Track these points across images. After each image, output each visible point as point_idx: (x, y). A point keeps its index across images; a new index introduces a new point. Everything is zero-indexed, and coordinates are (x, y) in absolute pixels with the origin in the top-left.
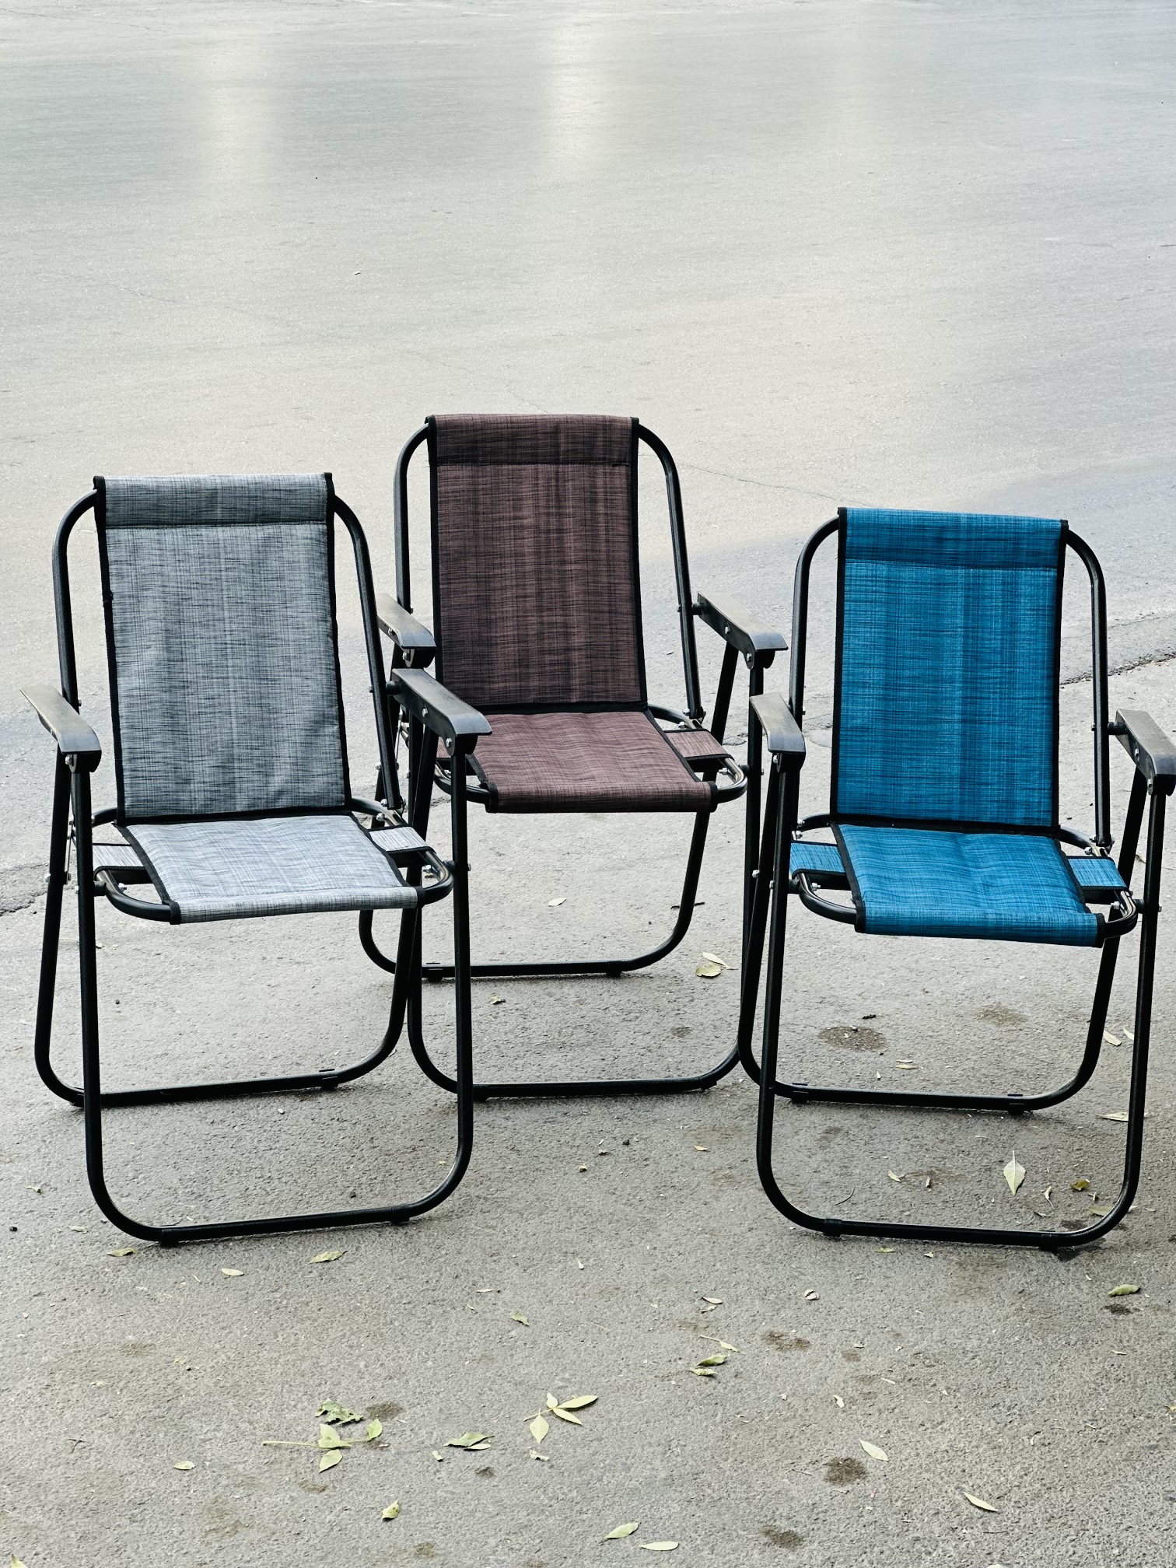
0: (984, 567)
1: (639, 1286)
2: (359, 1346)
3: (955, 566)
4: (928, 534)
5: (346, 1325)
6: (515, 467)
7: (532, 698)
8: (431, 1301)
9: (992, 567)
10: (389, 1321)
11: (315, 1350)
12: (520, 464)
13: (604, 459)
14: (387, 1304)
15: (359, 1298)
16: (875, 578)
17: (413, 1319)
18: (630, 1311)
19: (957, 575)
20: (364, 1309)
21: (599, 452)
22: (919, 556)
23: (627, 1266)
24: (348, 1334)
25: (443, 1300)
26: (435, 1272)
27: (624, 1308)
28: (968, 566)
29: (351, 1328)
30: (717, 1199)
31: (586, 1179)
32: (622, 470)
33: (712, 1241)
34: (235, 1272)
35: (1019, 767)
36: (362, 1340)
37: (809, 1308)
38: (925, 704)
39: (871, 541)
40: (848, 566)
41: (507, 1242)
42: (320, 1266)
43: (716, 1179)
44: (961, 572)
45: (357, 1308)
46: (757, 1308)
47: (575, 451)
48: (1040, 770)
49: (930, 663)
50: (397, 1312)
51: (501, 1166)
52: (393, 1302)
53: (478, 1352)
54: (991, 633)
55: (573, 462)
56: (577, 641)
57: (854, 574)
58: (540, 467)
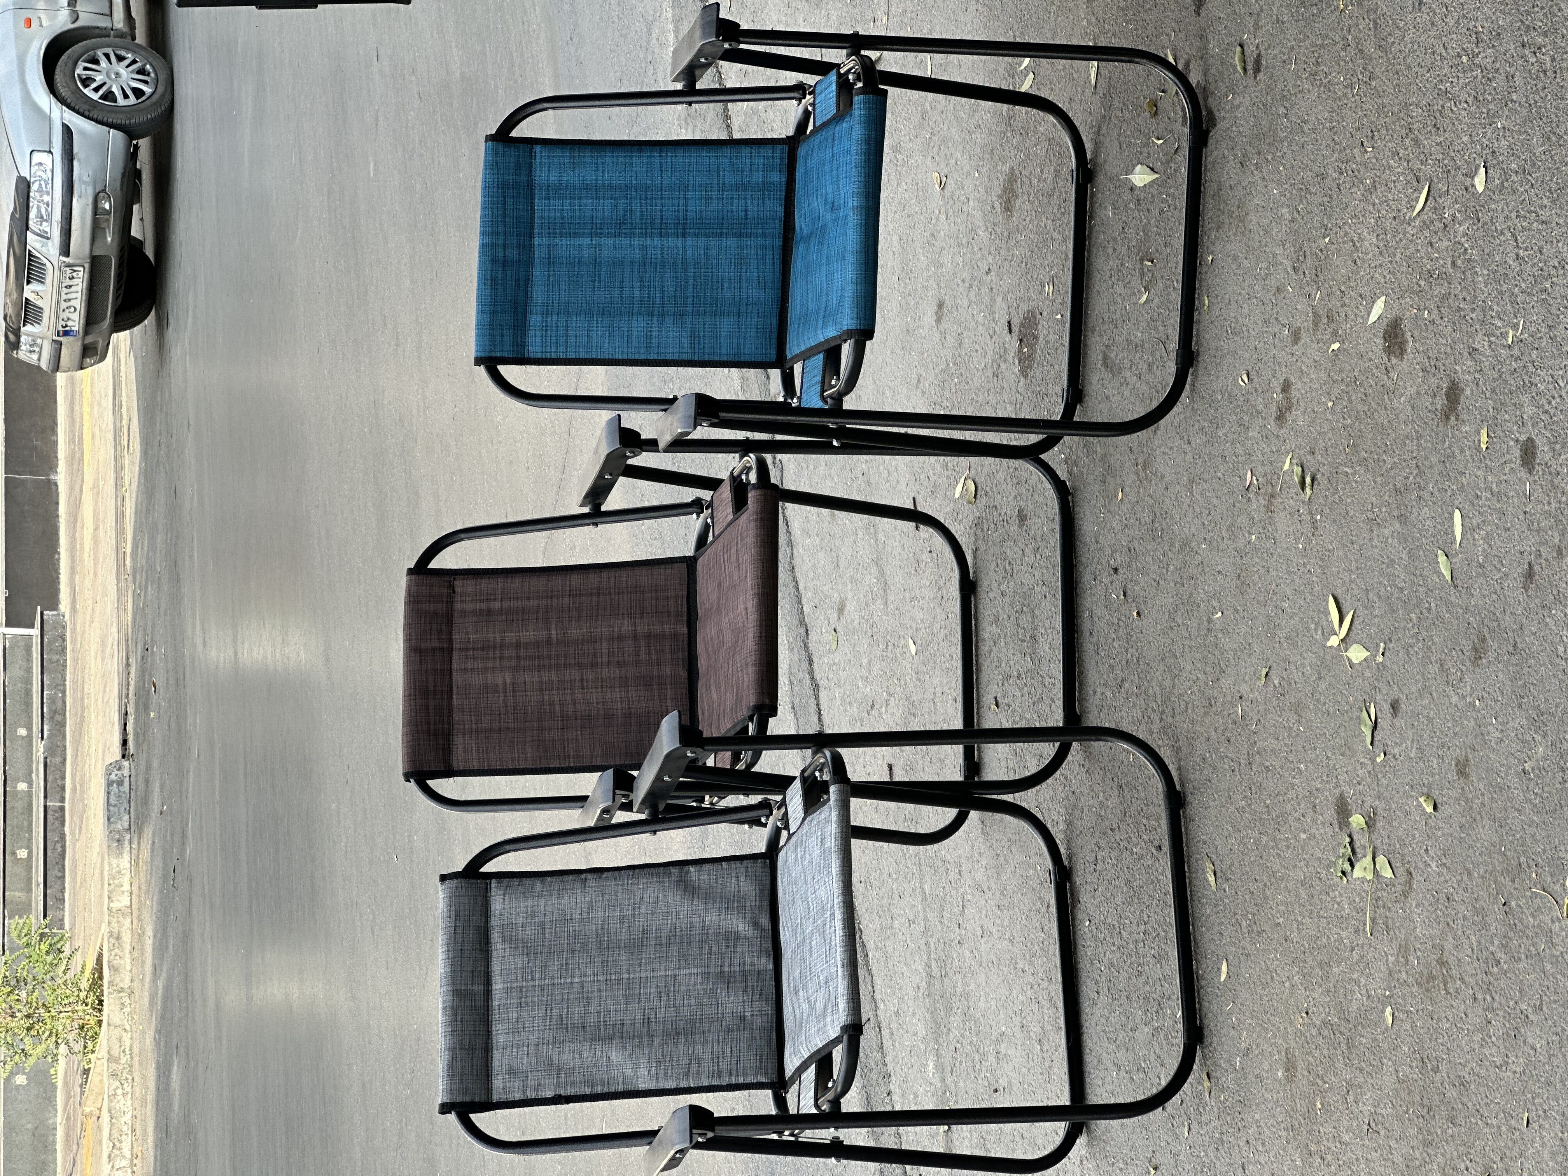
0: (532, 218)
2: (1288, 840)
3: (531, 247)
4: (500, 276)
6: (454, 691)
7: (683, 673)
8: (1249, 767)
9: (532, 210)
10: (1266, 809)
11: (1291, 885)
12: (451, 687)
13: (447, 602)
16: (544, 328)
17: (1264, 785)
18: (1258, 564)
19: (540, 245)
21: (440, 607)
22: (522, 284)
24: (1277, 851)
25: (1248, 755)
26: (1224, 763)
28: (531, 235)
29: (1272, 848)
30: (1163, 477)
31: (1146, 612)
32: (458, 583)
33: (1199, 481)
34: (1224, 968)
35: (730, 178)
36: (1282, 837)
37: (1256, 380)
38: (668, 276)
39: (506, 332)
40: (532, 355)
41: (1199, 690)
42: (1219, 881)
43: (1146, 479)
44: (537, 241)
46: (1255, 434)
47: (439, 632)
48: (732, 157)
49: (627, 270)
50: (1258, 802)
52: (1250, 806)
53: (1293, 717)
54: (597, 210)
55: (451, 633)
56: (626, 627)
57: (539, 349)
58: (455, 666)
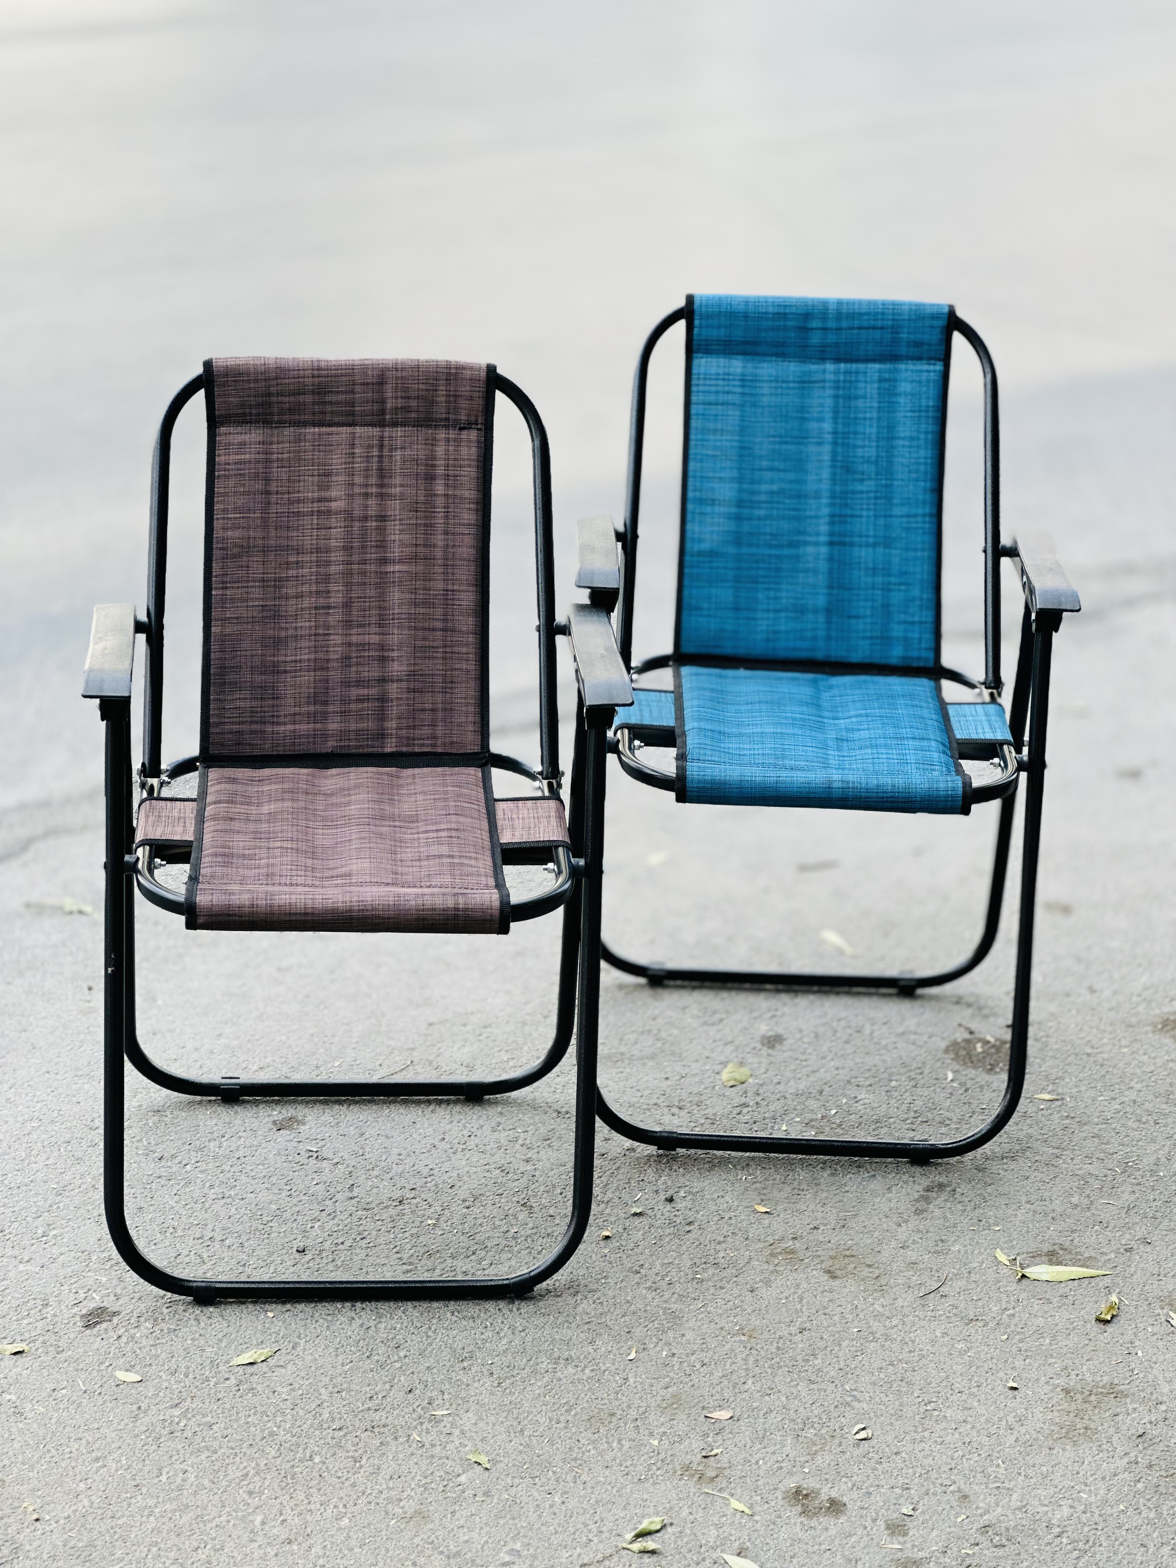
1: (641, 1410)
2: (261, 1493)
3: (823, 360)
4: (790, 323)
5: (253, 1459)
8: (369, 1427)
10: (308, 1457)
11: (204, 1496)
14: (312, 1430)
15: (279, 1419)
17: (341, 1454)
18: (620, 1449)
20: (282, 1435)
23: (631, 1380)
24: (252, 1472)
25: (384, 1426)
26: (385, 1383)
27: (615, 1444)
30: (768, 1283)
31: (607, 1251)
33: (750, 1346)
35: (896, 597)
41: (485, 1341)
43: (772, 1255)
44: (830, 367)
45: (272, 1434)
49: (791, 476)
50: (322, 1442)
51: (505, 1229)
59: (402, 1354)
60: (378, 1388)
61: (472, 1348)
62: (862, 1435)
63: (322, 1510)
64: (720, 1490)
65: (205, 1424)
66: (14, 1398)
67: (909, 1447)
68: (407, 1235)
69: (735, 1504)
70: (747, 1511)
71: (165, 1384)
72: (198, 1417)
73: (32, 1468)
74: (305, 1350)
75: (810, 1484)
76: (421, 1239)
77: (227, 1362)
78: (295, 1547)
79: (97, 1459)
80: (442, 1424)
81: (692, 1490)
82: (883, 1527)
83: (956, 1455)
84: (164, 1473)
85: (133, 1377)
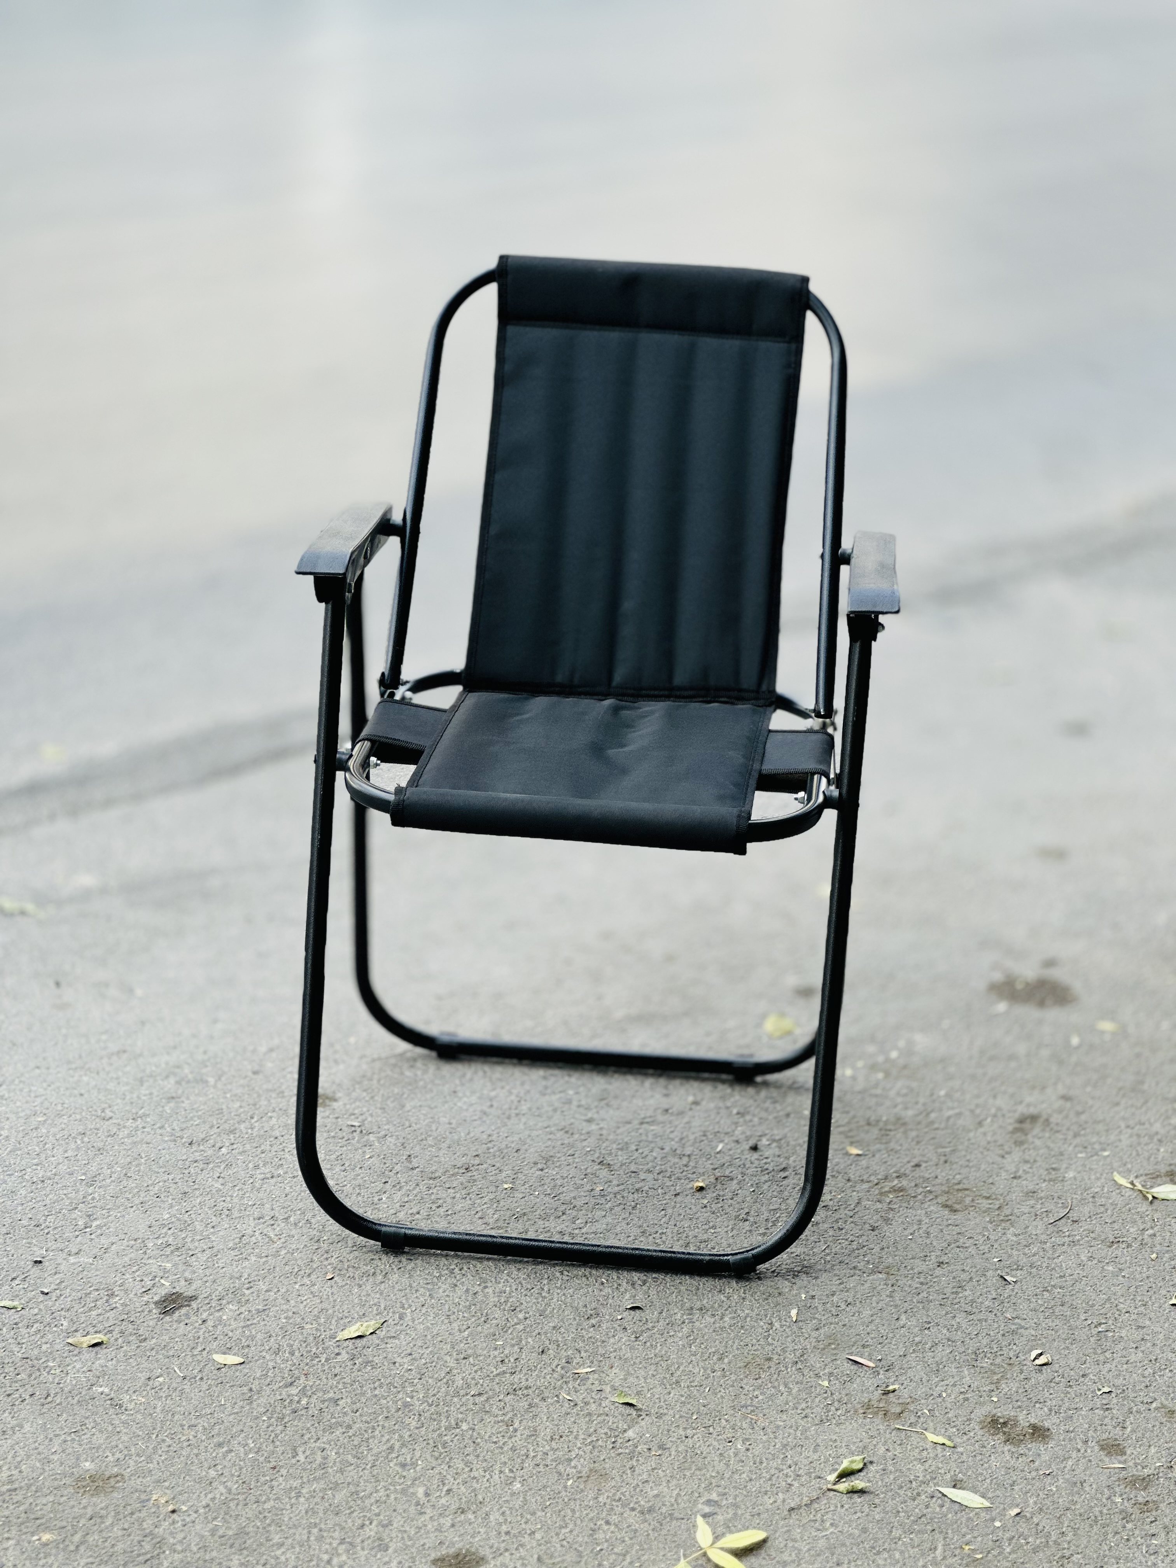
1: (798, 1354)
2: (414, 1464)
5: (393, 1432)
8: (511, 1391)
10: (453, 1423)
11: (351, 1473)
14: (449, 1398)
15: (409, 1389)
20: (418, 1406)
23: (777, 1325)
24: (397, 1445)
25: (526, 1388)
26: (513, 1346)
27: (782, 1388)
29: (401, 1437)
30: (887, 1221)
31: (705, 1201)
33: (890, 1283)
36: (417, 1454)
42: (351, 1344)
43: (881, 1194)
45: (406, 1405)
50: (463, 1409)
51: (588, 1187)
52: (457, 1394)
59: (521, 1316)
60: (506, 1352)
61: (594, 1305)
62: (1042, 1360)
63: (488, 1476)
64: (911, 1425)
65: (330, 1399)
66: (107, 1390)
67: (1094, 1369)
68: (486, 1200)
69: (932, 1437)
70: (948, 1443)
71: (271, 1364)
72: (320, 1394)
73: (149, 1460)
74: (413, 1320)
75: (1004, 1412)
76: (502, 1203)
77: (332, 1337)
78: (471, 1516)
79: (220, 1445)
80: (590, 1382)
81: (881, 1427)
82: (1097, 1448)
83: (1146, 1373)
84: (300, 1453)
85: (232, 1359)
